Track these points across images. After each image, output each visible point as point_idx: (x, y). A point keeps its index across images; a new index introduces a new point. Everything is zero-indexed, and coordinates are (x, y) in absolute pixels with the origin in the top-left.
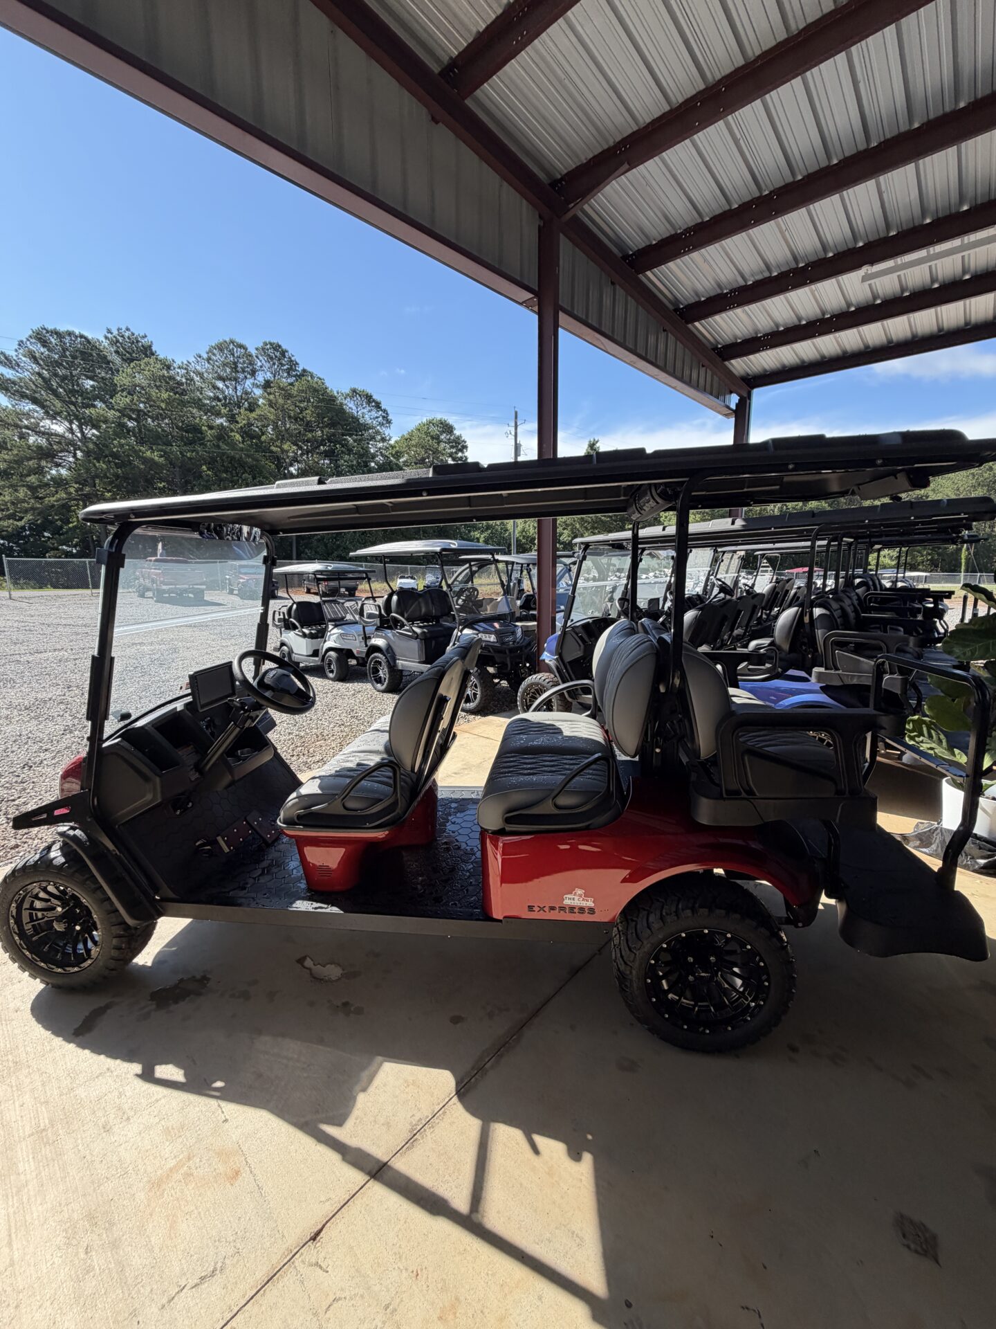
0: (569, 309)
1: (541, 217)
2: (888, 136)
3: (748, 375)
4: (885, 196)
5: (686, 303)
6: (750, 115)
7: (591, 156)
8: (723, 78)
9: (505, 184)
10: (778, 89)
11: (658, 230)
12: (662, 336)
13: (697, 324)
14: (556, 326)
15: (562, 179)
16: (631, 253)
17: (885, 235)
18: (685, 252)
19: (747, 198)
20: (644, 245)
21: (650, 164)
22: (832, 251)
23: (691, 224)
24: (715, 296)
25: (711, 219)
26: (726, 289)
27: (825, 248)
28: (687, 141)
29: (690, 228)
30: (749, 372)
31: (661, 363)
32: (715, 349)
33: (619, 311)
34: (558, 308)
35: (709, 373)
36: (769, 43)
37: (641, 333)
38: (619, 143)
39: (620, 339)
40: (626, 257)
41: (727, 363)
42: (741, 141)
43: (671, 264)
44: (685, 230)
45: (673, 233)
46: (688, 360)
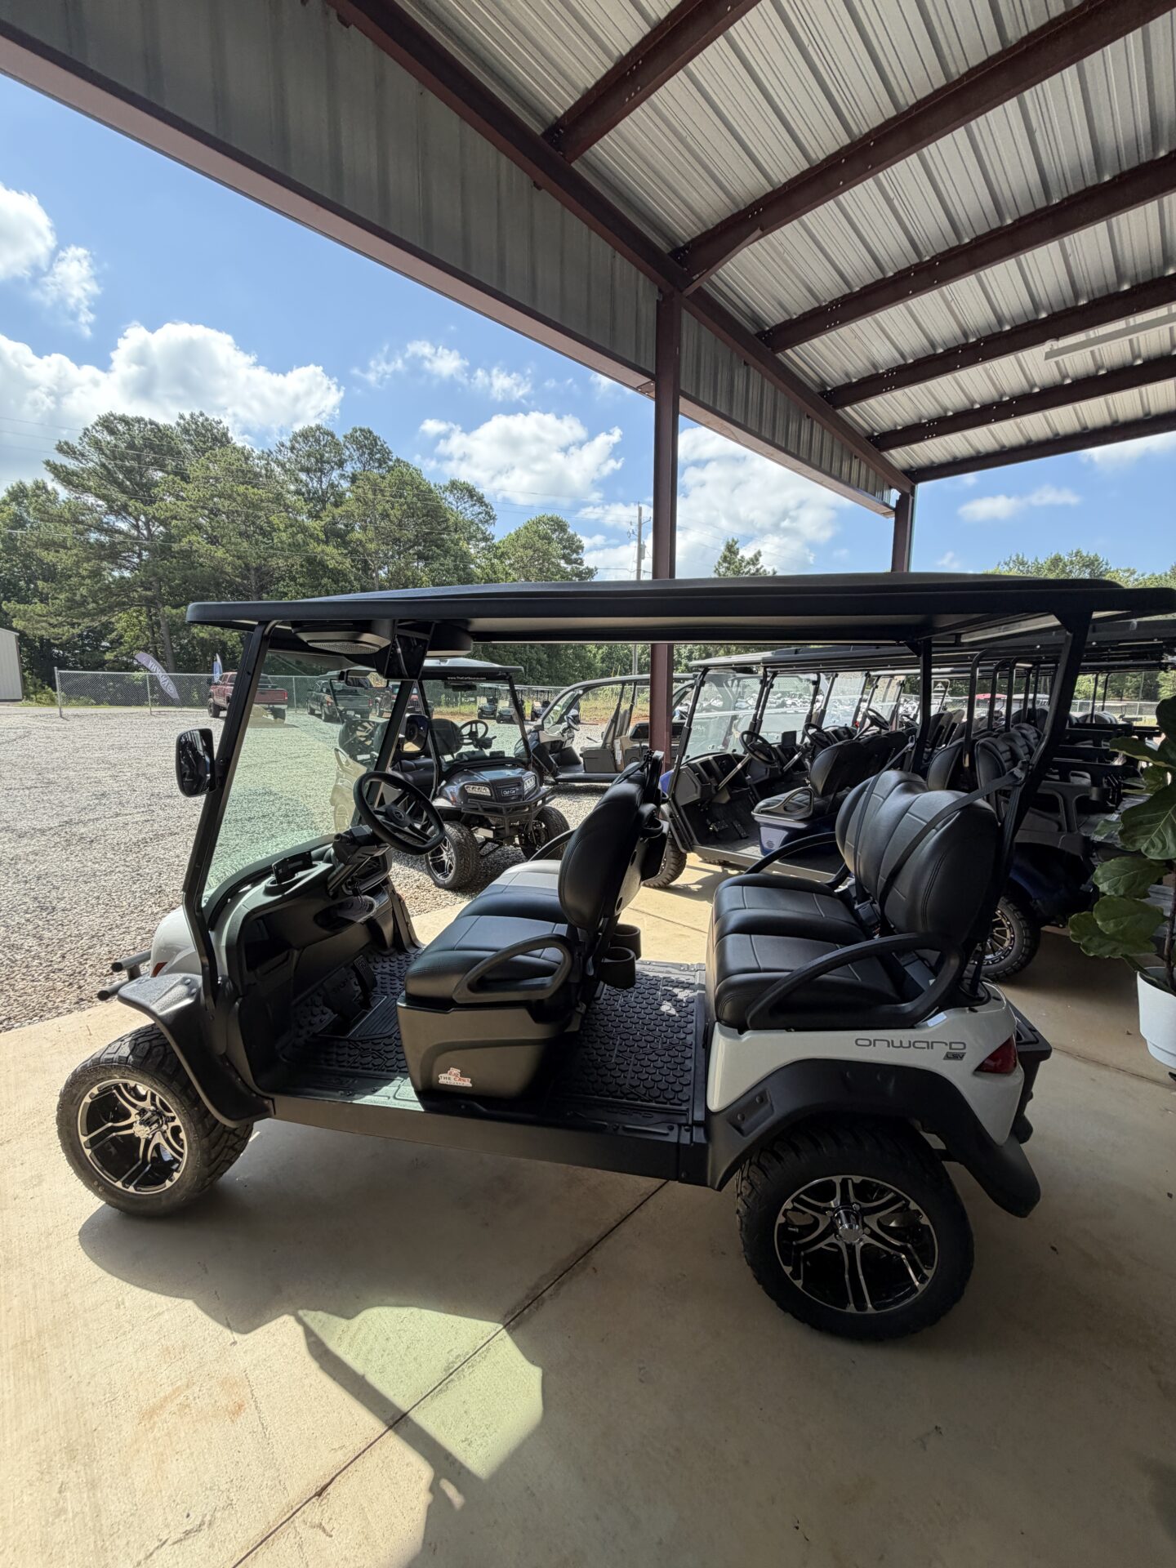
0: (693, 394)
1: (660, 291)
2: (1073, 191)
3: (912, 467)
4: (1071, 259)
5: (835, 386)
6: (904, 173)
7: (719, 221)
8: (871, 131)
9: (618, 255)
10: (938, 142)
11: (799, 304)
12: (806, 424)
13: (848, 409)
14: (676, 413)
15: (686, 247)
16: (767, 328)
17: (1074, 304)
18: (830, 327)
19: (903, 265)
20: (782, 320)
21: (787, 229)
22: (1009, 323)
23: (838, 295)
24: (869, 377)
25: (862, 289)
26: (882, 369)
27: (1000, 321)
28: (831, 203)
29: (837, 300)
30: (913, 464)
31: (805, 457)
32: (870, 437)
33: (754, 394)
34: (678, 393)
35: (864, 466)
36: (924, 91)
37: (780, 423)
38: (751, 205)
39: (755, 428)
40: (762, 334)
41: (885, 454)
42: (895, 202)
43: (816, 341)
44: (831, 302)
45: (817, 305)
46: (837, 452)
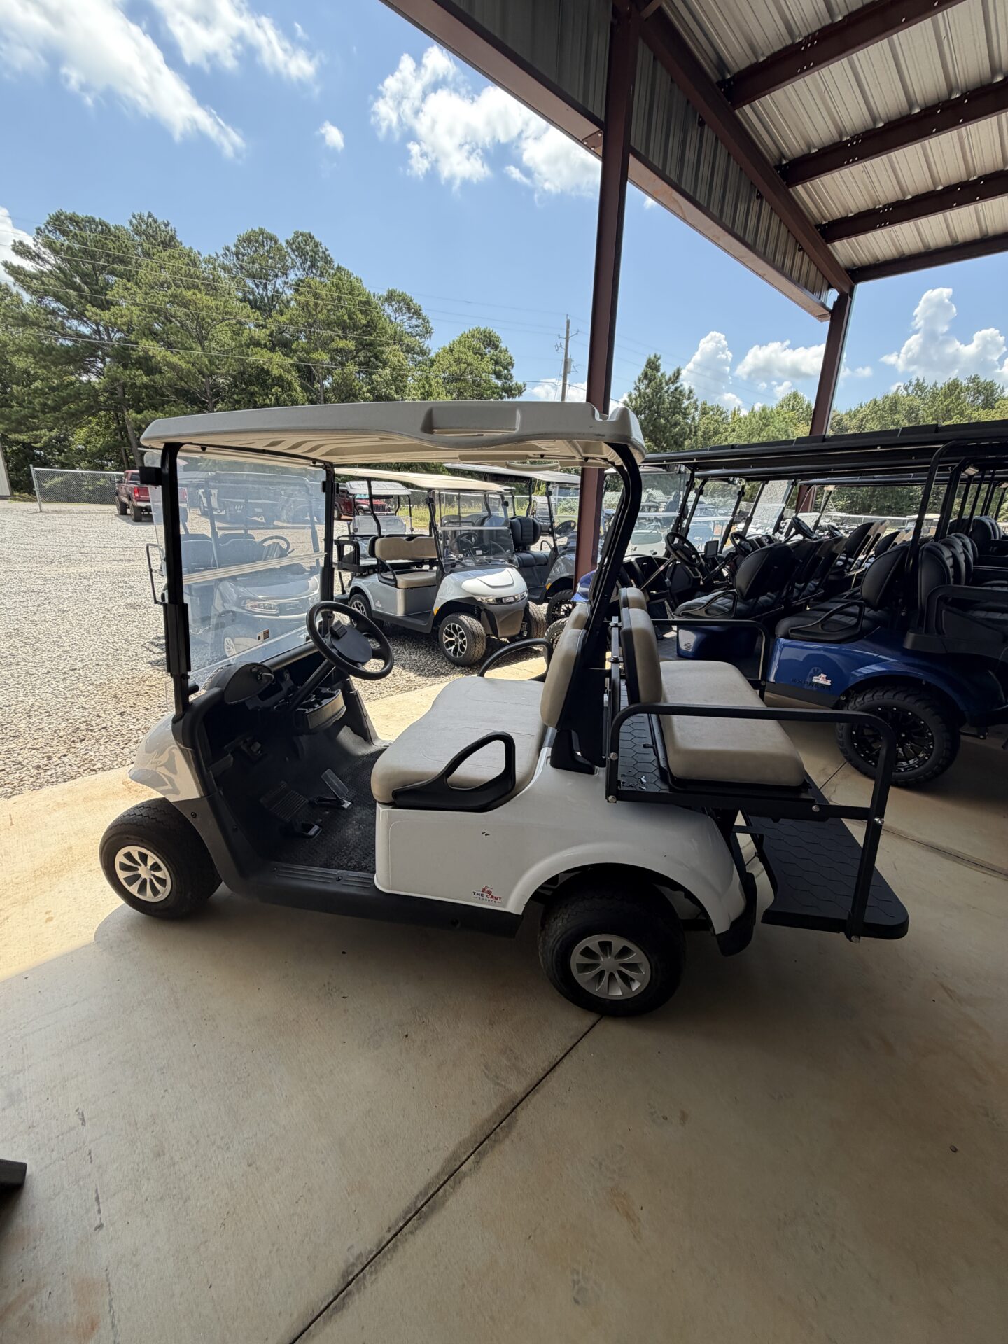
0: (643, 152)
1: (615, 12)
3: (855, 265)
5: (792, 158)
12: (755, 204)
13: (799, 187)
14: (624, 178)
16: (729, 76)
18: (802, 71)
23: (816, 27)
24: (830, 146)
25: (845, 18)
26: (847, 135)
27: (994, 69)
29: (813, 34)
30: (856, 261)
31: (750, 240)
32: (819, 226)
33: (705, 169)
34: (628, 150)
35: (806, 259)
37: (730, 197)
39: (703, 202)
40: (723, 83)
41: (829, 245)
43: (779, 95)
44: (806, 38)
45: (789, 42)
46: (782, 239)
